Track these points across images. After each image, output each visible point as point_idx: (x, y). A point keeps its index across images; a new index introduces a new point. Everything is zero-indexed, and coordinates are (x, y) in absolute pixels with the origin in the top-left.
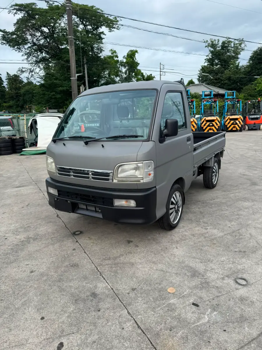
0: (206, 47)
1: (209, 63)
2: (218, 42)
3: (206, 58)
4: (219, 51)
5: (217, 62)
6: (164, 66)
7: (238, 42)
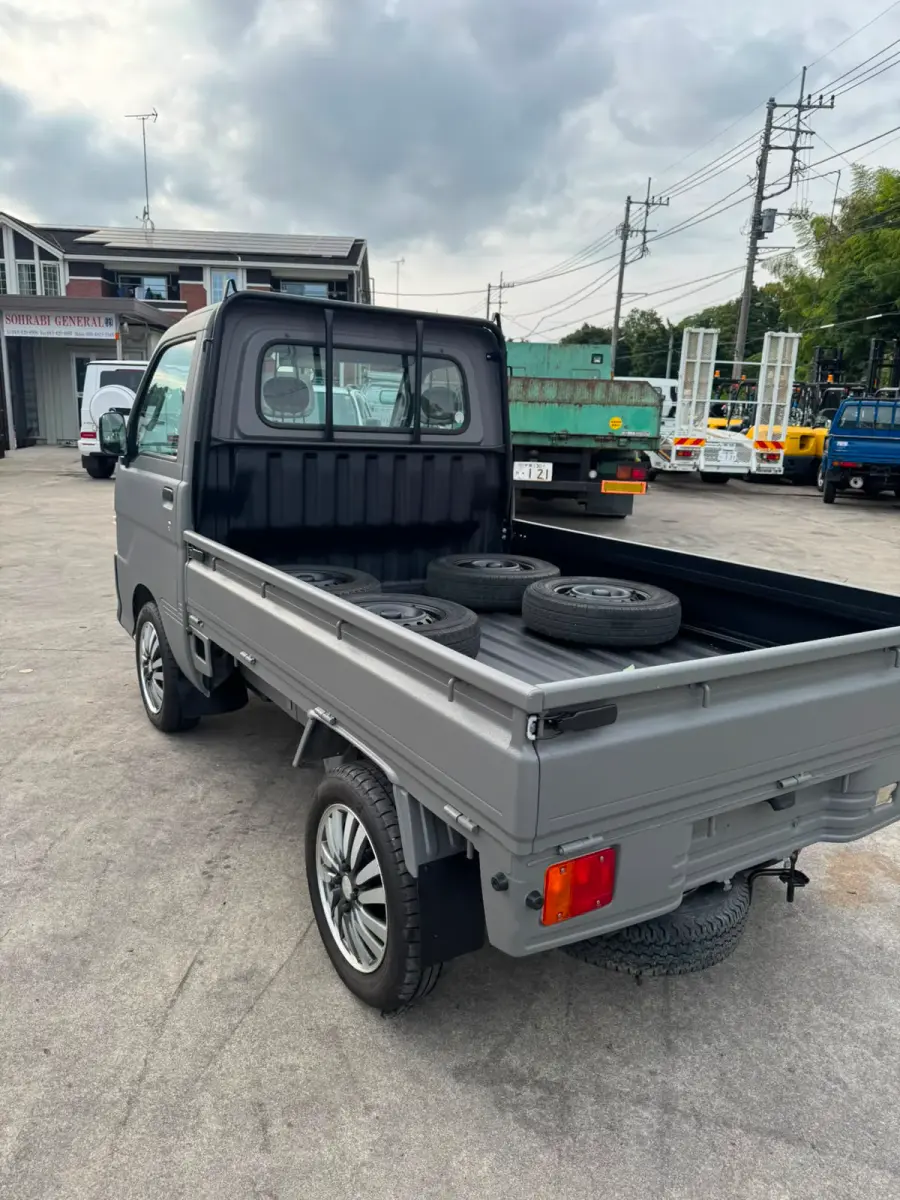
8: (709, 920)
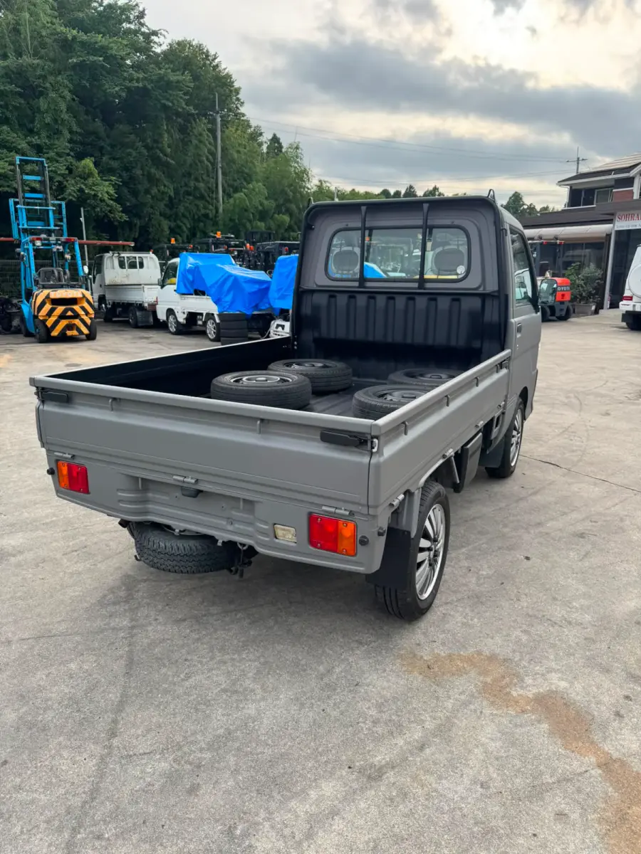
8: (155, 541)
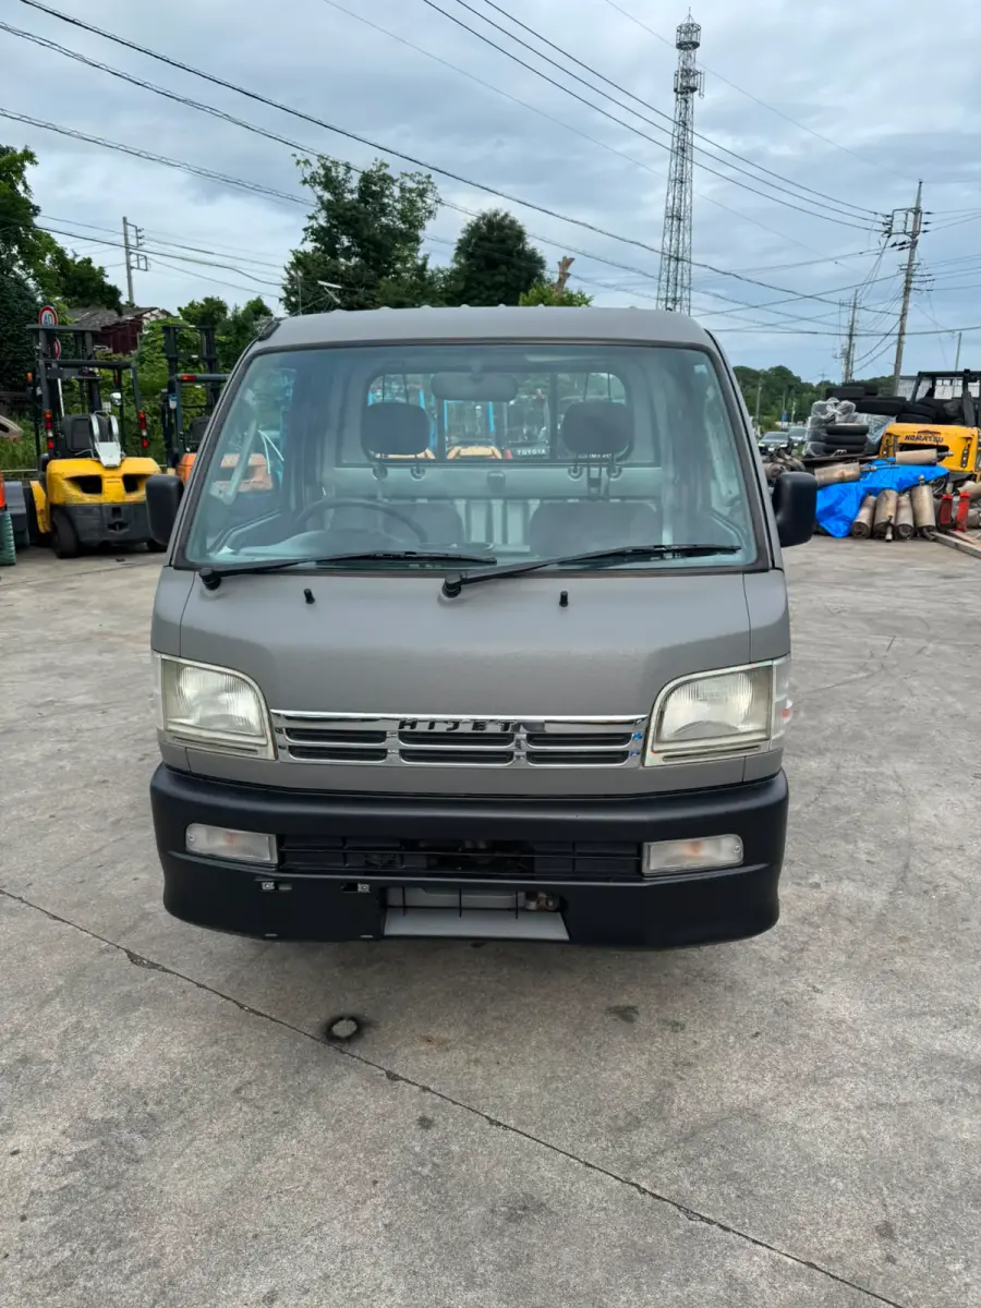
0: (305, 182)
1: (319, 246)
2: (346, 174)
3: (307, 223)
4: (353, 206)
5: (346, 244)
6: (140, 234)
7: (414, 186)
